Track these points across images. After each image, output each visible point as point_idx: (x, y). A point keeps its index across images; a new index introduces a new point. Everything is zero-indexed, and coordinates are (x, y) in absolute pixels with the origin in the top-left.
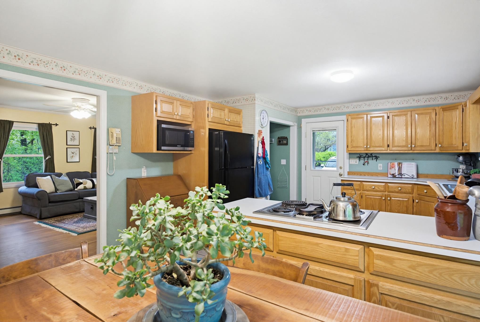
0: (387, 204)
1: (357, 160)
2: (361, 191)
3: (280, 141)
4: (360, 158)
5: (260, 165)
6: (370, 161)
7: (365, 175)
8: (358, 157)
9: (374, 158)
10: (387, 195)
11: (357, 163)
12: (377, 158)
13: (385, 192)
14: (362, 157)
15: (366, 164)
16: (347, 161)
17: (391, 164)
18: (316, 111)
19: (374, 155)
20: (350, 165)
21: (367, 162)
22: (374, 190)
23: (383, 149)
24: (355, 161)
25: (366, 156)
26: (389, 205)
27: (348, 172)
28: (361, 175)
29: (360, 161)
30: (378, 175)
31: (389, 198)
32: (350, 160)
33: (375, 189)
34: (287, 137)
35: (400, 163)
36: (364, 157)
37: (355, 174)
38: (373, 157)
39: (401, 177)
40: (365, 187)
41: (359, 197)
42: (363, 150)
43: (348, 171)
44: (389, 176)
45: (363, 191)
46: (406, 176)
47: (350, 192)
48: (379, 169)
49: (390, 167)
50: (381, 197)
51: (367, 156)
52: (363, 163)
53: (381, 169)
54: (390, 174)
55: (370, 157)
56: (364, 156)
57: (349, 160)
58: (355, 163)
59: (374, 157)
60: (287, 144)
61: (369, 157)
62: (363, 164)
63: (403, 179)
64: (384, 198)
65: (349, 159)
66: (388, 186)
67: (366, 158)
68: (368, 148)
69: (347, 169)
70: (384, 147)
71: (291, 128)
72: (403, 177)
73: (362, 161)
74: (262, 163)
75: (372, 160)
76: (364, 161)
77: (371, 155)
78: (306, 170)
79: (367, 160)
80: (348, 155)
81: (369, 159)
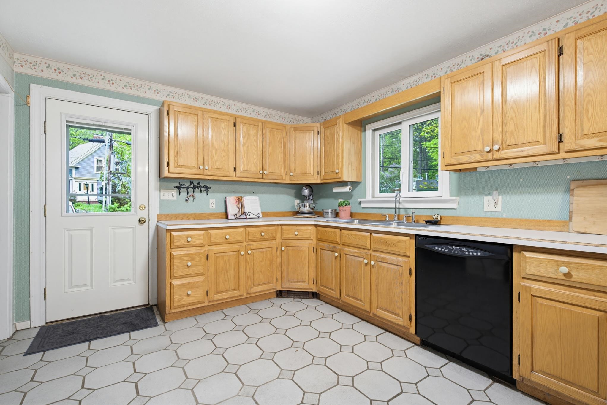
0: (247, 261)
1: (175, 192)
2: (207, 247)
4: (179, 188)
6: (197, 194)
7: (189, 219)
8: (177, 187)
9: (203, 189)
10: (247, 246)
11: (175, 198)
12: (207, 189)
14: (184, 188)
15: (191, 199)
16: (156, 195)
19: (202, 185)
20: (162, 202)
21: (191, 195)
22: (229, 242)
24: (171, 195)
25: (190, 185)
27: (157, 215)
28: (182, 219)
29: (180, 194)
30: (210, 217)
31: (249, 252)
32: (162, 193)
33: (229, 240)
35: (242, 197)
36: (187, 188)
37: (172, 218)
38: (201, 187)
39: (246, 218)
40: (213, 239)
41: (202, 260)
43: (158, 213)
45: (210, 247)
46: (252, 216)
48: (211, 207)
50: (239, 251)
51: (192, 186)
52: (185, 198)
53: (214, 207)
55: (198, 187)
56: (187, 185)
57: (159, 192)
58: (172, 198)
59: (203, 187)
61: (195, 187)
62: (187, 200)
63: (248, 220)
64: (242, 253)
65: (160, 191)
67: (190, 190)
68: (205, 171)
69: (155, 210)
72: (248, 217)
73: (184, 194)
75: (201, 192)
76: (188, 194)
77: (199, 183)
78: (45, 215)
79: (192, 193)
80: (159, 183)
81: (195, 190)
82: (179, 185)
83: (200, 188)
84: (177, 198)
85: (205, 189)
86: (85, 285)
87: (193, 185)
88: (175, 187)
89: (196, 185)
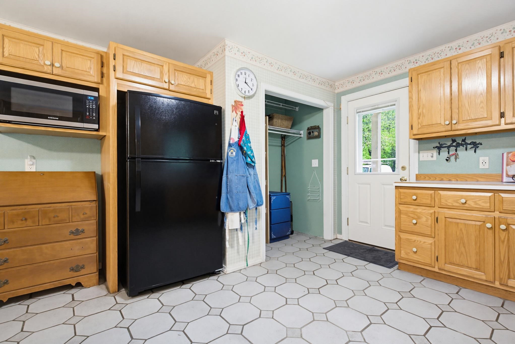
0: (500, 238)
1: (435, 152)
2: (436, 209)
3: (309, 133)
4: (439, 148)
5: (232, 158)
6: (461, 152)
8: (436, 147)
9: (469, 146)
10: (499, 218)
11: (435, 158)
12: (475, 145)
13: (494, 212)
14: (445, 147)
15: (453, 158)
16: (415, 156)
17: (510, 155)
18: (362, 80)
19: (468, 141)
20: (421, 164)
21: (453, 155)
22: (464, 207)
23: (489, 122)
24: (430, 155)
25: (452, 144)
26: (503, 242)
27: (416, 175)
28: (442, 180)
29: (439, 154)
30: (479, 179)
31: (503, 227)
32: (421, 154)
33: (466, 205)
34: (318, 126)
36: (449, 147)
38: (467, 144)
40: (443, 201)
41: (430, 221)
42: (444, 129)
43: (417, 173)
44: (505, 179)
45: (440, 209)
47: (411, 210)
48: (481, 166)
49: (507, 162)
50: (484, 222)
51: (454, 144)
52: (446, 158)
53: (487, 166)
54: (508, 176)
55: (462, 145)
56: (449, 144)
57: (417, 154)
58: (431, 159)
59: (470, 144)
60: (319, 136)
61: (458, 145)
62: (447, 160)
64: (489, 225)
65: (419, 153)
66: (502, 201)
67: (453, 149)
68: (453, 126)
69: (415, 170)
70: (491, 119)
71: (325, 111)
73: (444, 154)
74: (234, 153)
75: (466, 150)
76: (449, 153)
77: (464, 140)
78: (348, 174)
79: (454, 152)
80: (417, 145)
81: (458, 148)
82: (439, 145)
83: (465, 146)
84: (437, 158)
85: (473, 146)
86: (367, 223)
87: (456, 143)
88: (434, 148)
89: (460, 142)
